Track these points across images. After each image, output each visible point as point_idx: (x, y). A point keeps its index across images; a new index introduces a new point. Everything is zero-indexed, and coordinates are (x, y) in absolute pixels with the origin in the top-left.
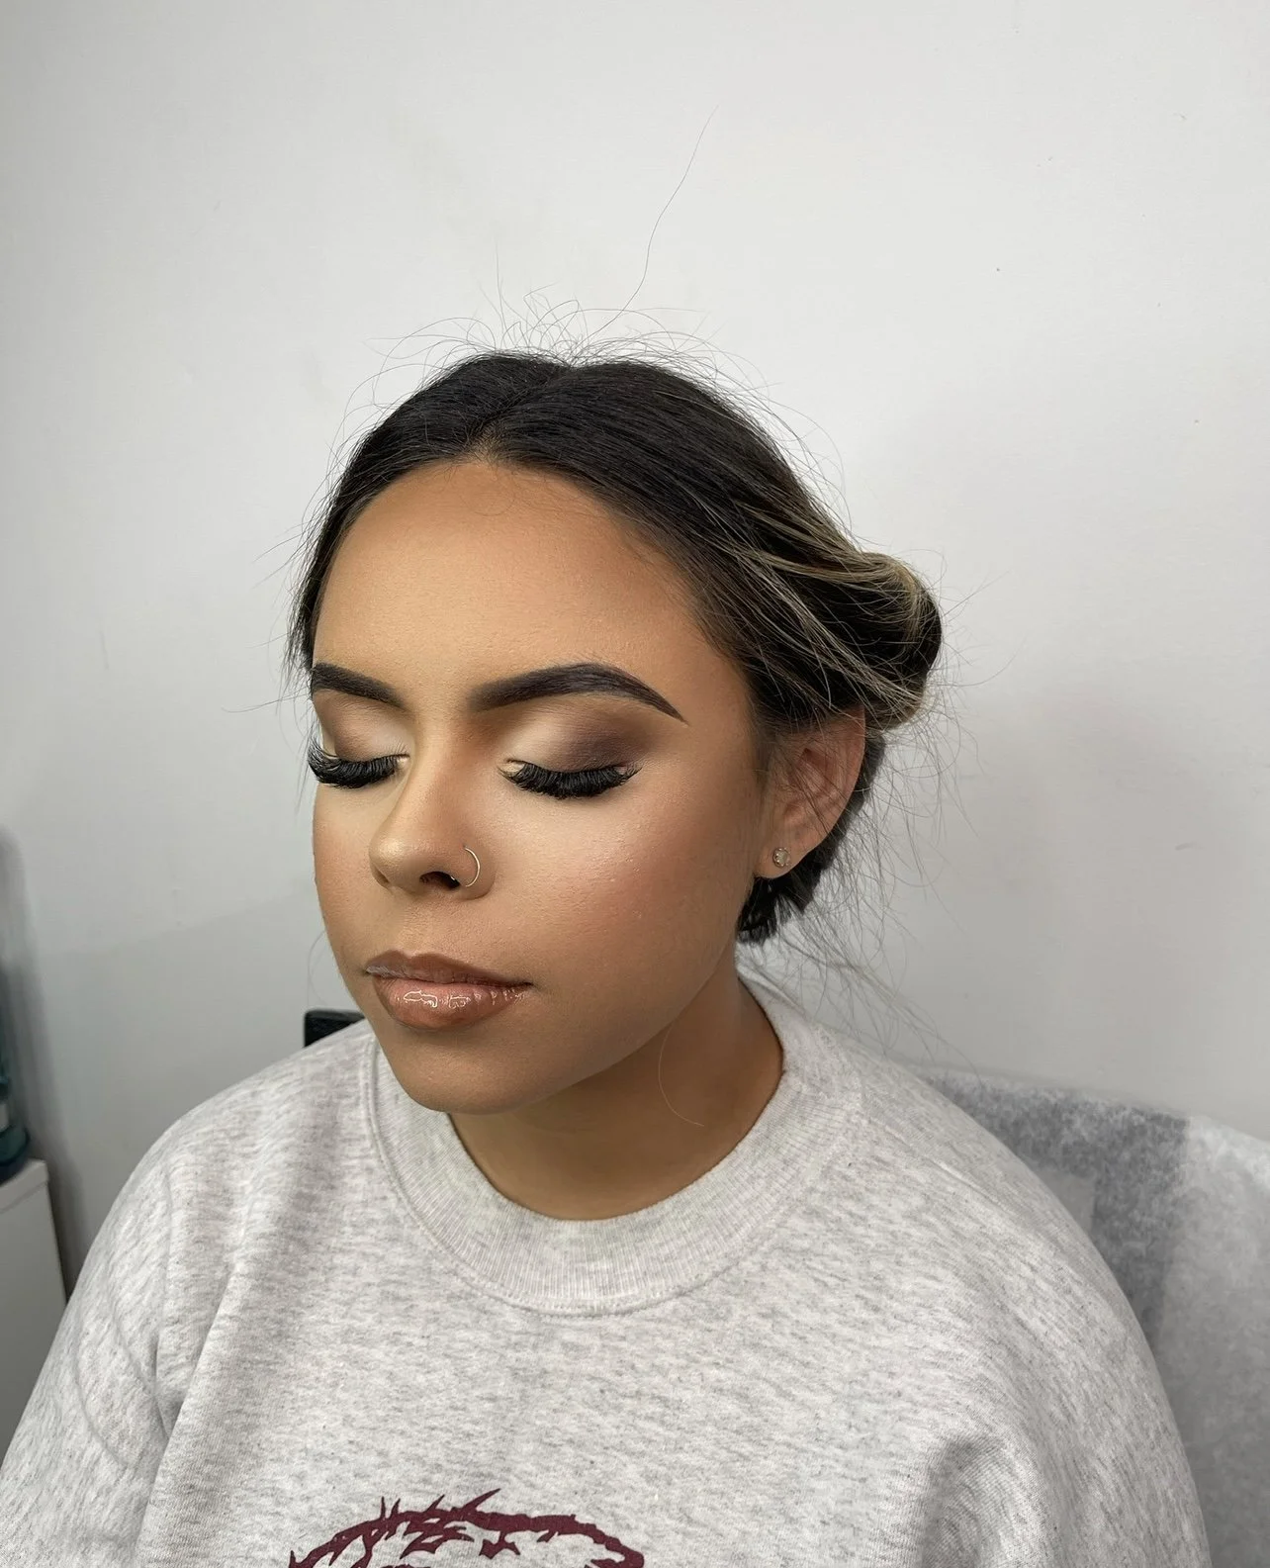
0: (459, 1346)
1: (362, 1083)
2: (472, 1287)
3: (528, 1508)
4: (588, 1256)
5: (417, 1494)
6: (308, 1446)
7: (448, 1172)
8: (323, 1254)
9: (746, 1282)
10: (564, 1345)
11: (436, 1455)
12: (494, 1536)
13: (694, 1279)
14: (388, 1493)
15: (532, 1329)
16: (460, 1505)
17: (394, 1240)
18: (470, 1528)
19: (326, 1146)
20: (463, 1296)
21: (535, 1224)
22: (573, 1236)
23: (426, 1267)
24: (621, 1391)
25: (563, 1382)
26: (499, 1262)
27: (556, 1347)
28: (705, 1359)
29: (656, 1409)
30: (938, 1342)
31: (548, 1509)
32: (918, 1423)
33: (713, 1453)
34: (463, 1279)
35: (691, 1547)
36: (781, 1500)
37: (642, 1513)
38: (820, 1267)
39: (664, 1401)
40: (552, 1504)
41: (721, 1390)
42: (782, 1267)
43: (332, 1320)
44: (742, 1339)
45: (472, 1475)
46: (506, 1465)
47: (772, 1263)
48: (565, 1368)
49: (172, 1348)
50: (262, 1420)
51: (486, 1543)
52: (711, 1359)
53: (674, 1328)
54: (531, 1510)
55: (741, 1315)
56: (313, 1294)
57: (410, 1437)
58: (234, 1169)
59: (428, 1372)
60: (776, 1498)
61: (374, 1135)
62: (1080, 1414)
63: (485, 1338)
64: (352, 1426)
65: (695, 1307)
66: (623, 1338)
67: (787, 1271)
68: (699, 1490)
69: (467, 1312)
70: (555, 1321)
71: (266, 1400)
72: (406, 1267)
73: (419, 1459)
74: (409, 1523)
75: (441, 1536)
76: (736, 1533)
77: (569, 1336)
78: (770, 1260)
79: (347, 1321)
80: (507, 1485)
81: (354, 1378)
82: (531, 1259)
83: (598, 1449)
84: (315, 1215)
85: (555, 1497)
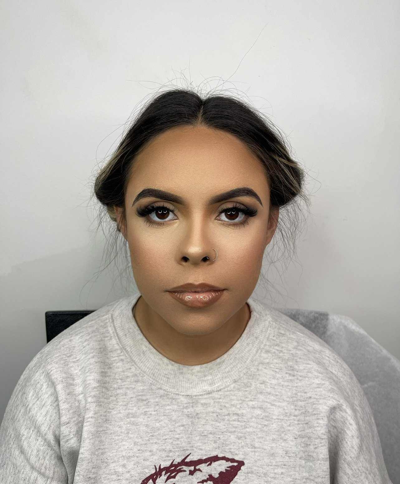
0: (167, 411)
1: (111, 332)
2: (168, 392)
3: (202, 457)
4: (204, 375)
5: (166, 461)
6: (124, 455)
7: (150, 356)
8: (113, 390)
9: (254, 375)
10: (202, 404)
11: (169, 447)
12: (192, 468)
13: (238, 377)
14: (156, 463)
15: (191, 401)
16: (180, 461)
17: (137, 381)
18: (185, 468)
19: (105, 354)
20: (165, 395)
21: (184, 368)
22: (198, 370)
23: (150, 389)
24: (223, 414)
25: (204, 415)
26: (174, 382)
27: (200, 405)
28: (247, 400)
29: (235, 417)
30: (317, 381)
31: (208, 455)
32: (320, 404)
33: (257, 427)
34: (164, 390)
35: (257, 455)
36: (280, 435)
37: (240, 449)
38: (273, 367)
39: (238, 415)
40: (209, 454)
41: (254, 407)
42: (263, 369)
43: (121, 412)
44: (257, 391)
45: (182, 451)
46: (191, 445)
47: (260, 368)
48: (203, 411)
49: (67, 433)
50: (106, 450)
51: (190, 471)
52: (249, 399)
53: (235, 392)
54: (203, 457)
55: (255, 385)
56: (113, 405)
57: (159, 444)
58: (71, 367)
59: (159, 422)
60: (279, 435)
61: (121, 348)
62: (350, 393)
63: (175, 407)
64: (138, 445)
65: (240, 385)
66: (220, 398)
67: (265, 370)
68: (255, 438)
69: (168, 400)
70: (197, 397)
71: (106, 443)
72: (143, 390)
73: (164, 450)
74: (165, 471)
75: (176, 472)
76: (269, 448)
77: (203, 401)
78: (259, 367)
79: (127, 411)
80: (193, 451)
81: (134, 429)
82: (185, 379)
83: (220, 433)
84: (107, 378)
85: (210, 451)
